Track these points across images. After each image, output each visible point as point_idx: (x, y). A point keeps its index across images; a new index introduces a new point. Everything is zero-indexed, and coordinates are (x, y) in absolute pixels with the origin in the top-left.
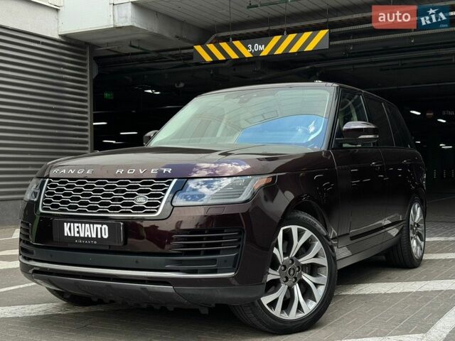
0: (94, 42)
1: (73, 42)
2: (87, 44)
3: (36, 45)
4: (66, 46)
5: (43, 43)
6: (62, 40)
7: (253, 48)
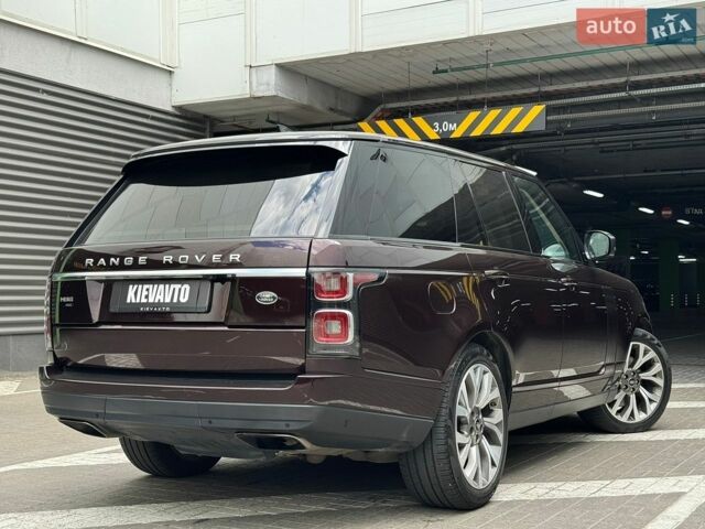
0: (217, 115)
1: (189, 115)
2: (206, 116)
3: (145, 121)
4: (181, 121)
5: (153, 118)
6: (177, 113)
7: (441, 127)
